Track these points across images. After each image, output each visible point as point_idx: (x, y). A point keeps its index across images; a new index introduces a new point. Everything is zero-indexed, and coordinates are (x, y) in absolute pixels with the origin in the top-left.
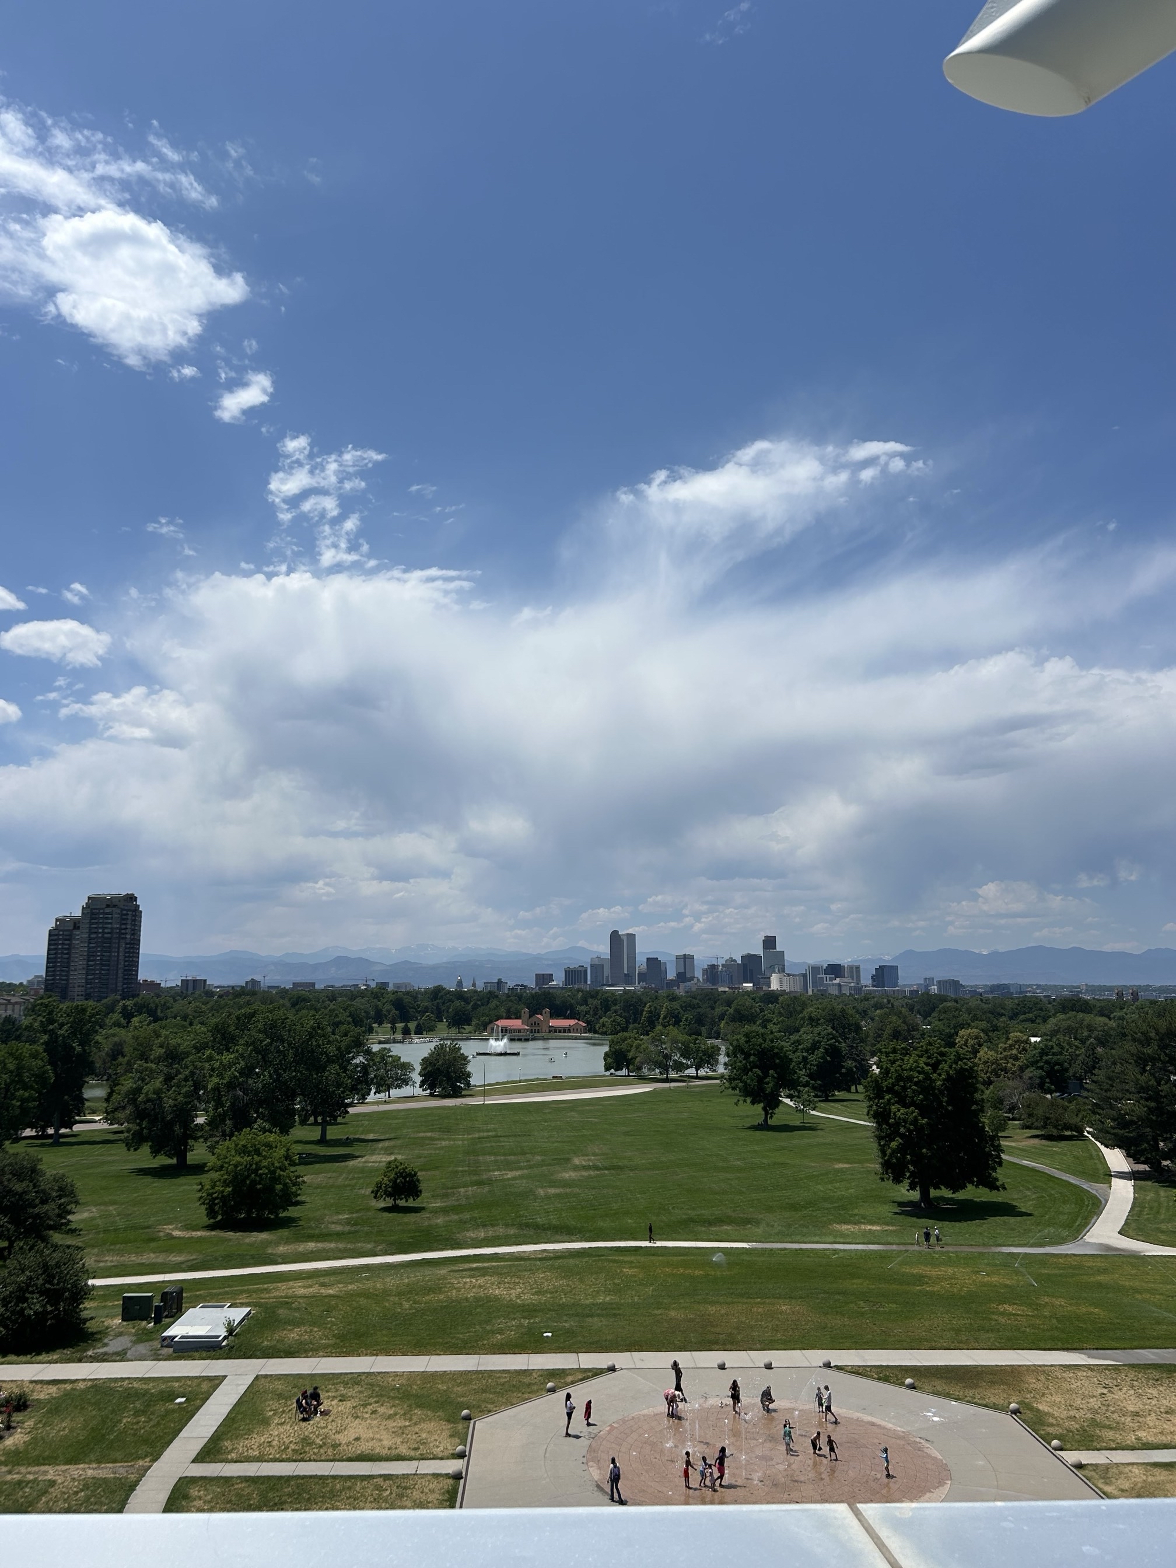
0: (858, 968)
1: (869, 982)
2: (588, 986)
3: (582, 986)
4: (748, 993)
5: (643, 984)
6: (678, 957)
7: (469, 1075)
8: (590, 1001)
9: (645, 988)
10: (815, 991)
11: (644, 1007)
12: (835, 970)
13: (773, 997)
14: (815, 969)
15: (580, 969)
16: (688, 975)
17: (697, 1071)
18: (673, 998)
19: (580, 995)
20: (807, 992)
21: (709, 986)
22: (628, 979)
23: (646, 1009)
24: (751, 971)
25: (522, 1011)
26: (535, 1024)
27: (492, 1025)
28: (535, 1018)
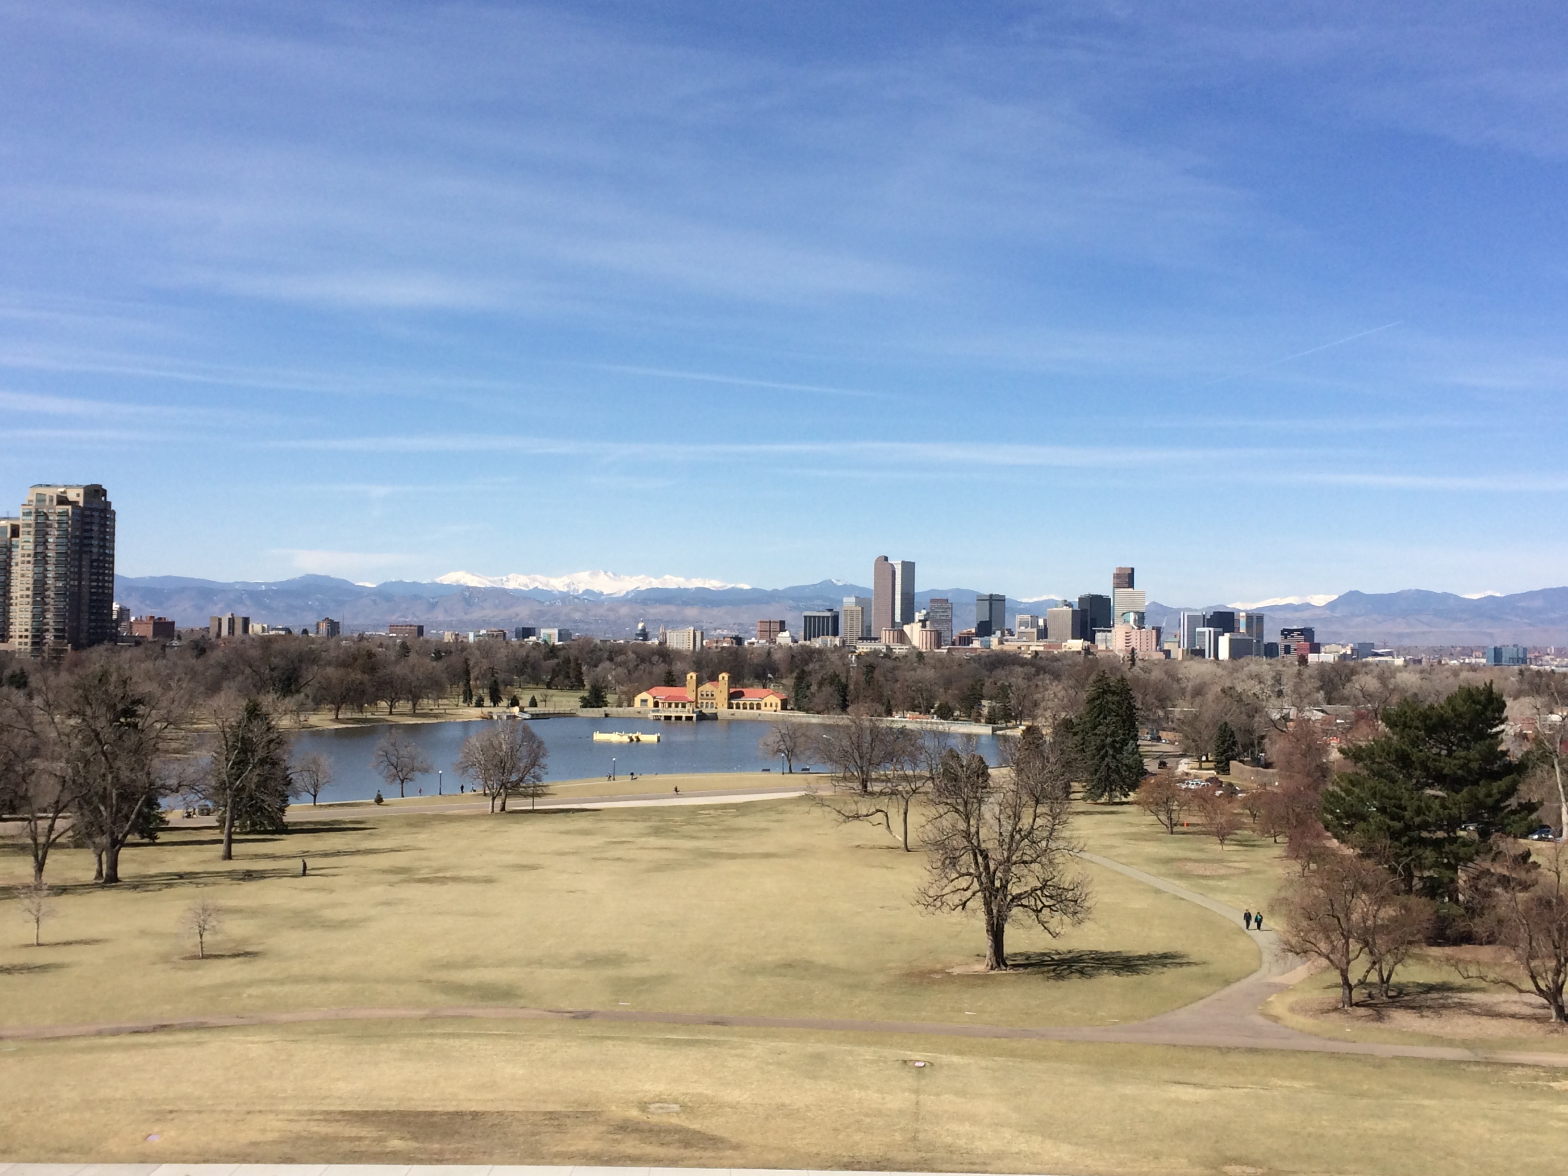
16: (995, 626)
24: (1094, 621)
25: (688, 676)
26: (707, 695)
27: (644, 695)
28: (707, 687)
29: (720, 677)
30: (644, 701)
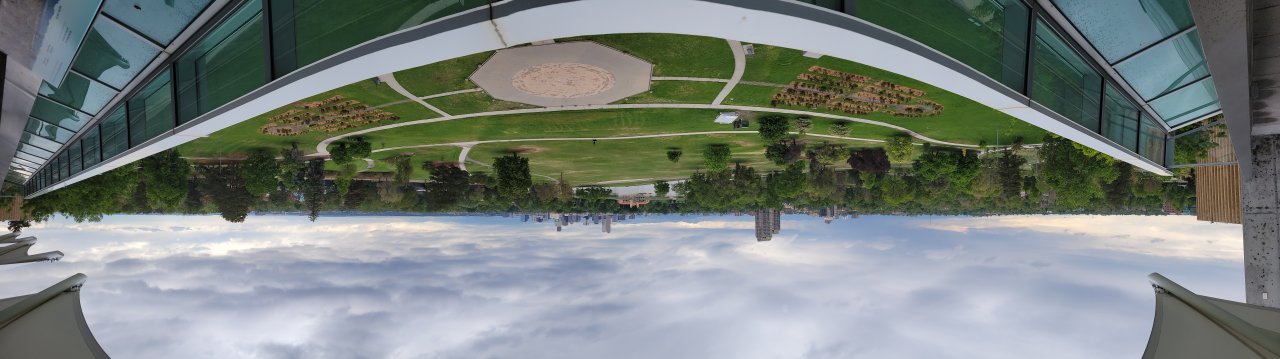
3: (619, 215)
4: (567, 213)
5: (600, 215)
6: (589, 224)
7: (654, 187)
8: (617, 210)
10: (545, 213)
12: (540, 220)
13: (559, 211)
14: (545, 220)
15: (620, 220)
18: (590, 211)
19: (620, 212)
20: (548, 213)
21: (579, 215)
22: (604, 217)
23: (599, 208)
24: (565, 220)
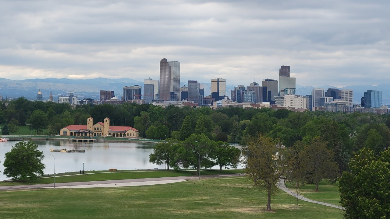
0: (351, 92)
1: (359, 102)
2: (141, 102)
3: (137, 101)
4: (265, 110)
5: (185, 101)
6: (213, 81)
7: (42, 167)
8: (142, 113)
9: (186, 104)
10: (318, 109)
11: (184, 118)
12: (333, 93)
14: (318, 92)
15: (136, 88)
16: (220, 95)
17: (221, 167)
19: (135, 107)
20: (311, 110)
21: (235, 104)
22: (173, 96)
23: (185, 120)
24: (270, 92)
25: (88, 120)
26: (98, 129)
27: (65, 129)
28: (98, 125)
29: (105, 120)
30: (65, 133)
